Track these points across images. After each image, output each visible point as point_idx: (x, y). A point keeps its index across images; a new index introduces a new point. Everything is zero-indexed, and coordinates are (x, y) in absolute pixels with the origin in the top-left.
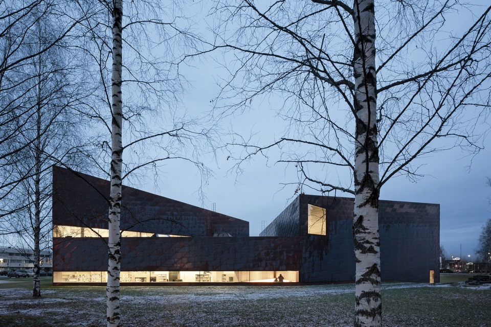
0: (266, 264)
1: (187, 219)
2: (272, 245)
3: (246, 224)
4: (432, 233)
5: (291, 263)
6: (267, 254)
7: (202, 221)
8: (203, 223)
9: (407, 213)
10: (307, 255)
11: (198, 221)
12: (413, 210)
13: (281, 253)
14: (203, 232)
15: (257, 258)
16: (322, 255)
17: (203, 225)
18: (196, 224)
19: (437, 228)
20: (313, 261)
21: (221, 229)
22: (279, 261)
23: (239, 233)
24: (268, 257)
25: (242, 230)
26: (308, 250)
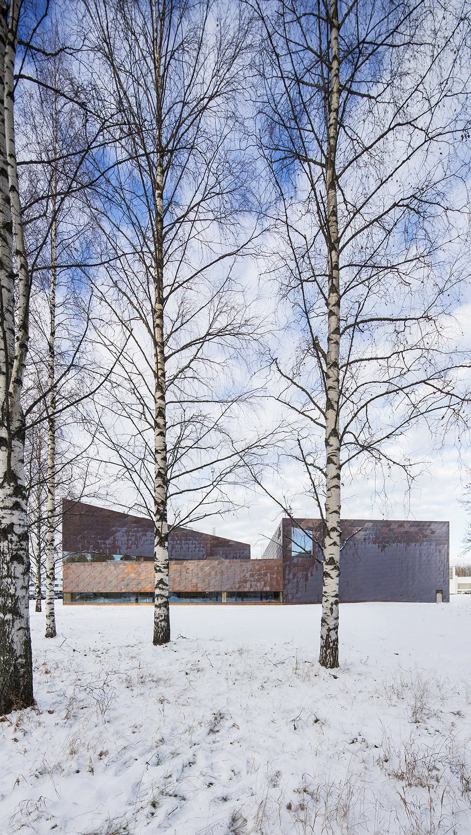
0: (251, 585)
1: (187, 543)
2: (257, 567)
3: (247, 547)
4: (440, 552)
5: (275, 584)
6: (252, 576)
7: (202, 545)
8: (203, 547)
9: (406, 532)
10: (291, 576)
11: (197, 546)
12: (413, 529)
13: (265, 575)
14: (203, 556)
15: (242, 580)
16: (307, 575)
17: (203, 549)
18: (196, 548)
19: (446, 546)
20: (297, 582)
21: (221, 553)
22: (263, 583)
23: (240, 556)
24: (252, 579)
25: (243, 553)
26: (292, 572)
